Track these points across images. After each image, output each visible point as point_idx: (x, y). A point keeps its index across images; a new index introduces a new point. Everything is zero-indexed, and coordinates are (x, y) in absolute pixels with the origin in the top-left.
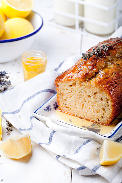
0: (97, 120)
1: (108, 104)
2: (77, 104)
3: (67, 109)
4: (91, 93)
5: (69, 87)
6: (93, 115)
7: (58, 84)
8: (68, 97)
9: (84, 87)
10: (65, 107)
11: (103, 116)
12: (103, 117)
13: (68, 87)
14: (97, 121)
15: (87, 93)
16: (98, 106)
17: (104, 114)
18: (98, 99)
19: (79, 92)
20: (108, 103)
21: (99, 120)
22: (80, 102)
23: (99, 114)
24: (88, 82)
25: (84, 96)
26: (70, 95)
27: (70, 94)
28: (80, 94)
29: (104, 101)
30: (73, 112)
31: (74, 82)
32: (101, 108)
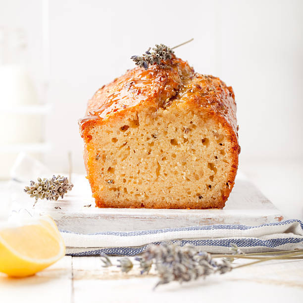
0: (197, 197)
1: (222, 148)
2: (142, 171)
3: (117, 192)
4: (179, 130)
5: (122, 132)
6: (186, 187)
7: (91, 132)
8: (119, 160)
9: (160, 119)
10: (111, 189)
11: (209, 183)
12: (210, 186)
13: (118, 133)
14: (197, 200)
15: (168, 135)
16: (197, 160)
17: (212, 178)
18: (196, 143)
19: (148, 139)
20: (221, 145)
21: (200, 198)
22: (150, 165)
23: (202, 180)
24: (169, 105)
25: (161, 144)
26: (122, 153)
27: (123, 149)
28: (150, 141)
29: (211, 143)
30: (133, 195)
31: (134, 114)
32: (206, 164)
